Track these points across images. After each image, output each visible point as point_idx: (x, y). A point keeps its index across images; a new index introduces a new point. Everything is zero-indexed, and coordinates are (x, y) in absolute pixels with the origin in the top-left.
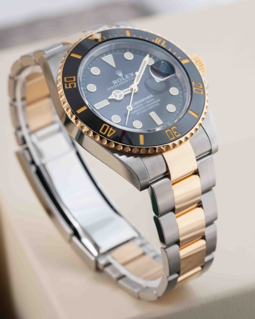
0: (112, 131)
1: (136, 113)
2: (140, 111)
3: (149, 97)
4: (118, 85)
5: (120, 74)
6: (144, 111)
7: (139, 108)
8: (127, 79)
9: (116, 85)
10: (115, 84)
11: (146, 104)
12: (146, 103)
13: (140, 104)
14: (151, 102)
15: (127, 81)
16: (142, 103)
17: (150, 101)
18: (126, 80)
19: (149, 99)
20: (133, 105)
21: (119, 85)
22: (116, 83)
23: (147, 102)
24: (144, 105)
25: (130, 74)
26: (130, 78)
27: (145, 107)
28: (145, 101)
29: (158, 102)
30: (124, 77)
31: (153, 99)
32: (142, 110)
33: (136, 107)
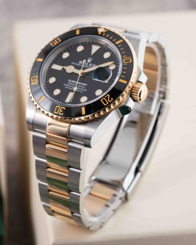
0: (35, 83)
1: (66, 86)
2: (69, 87)
3: (83, 84)
5: (89, 61)
7: (71, 85)
8: (88, 66)
9: (79, 64)
13: (74, 83)
14: (80, 88)
15: (87, 67)
17: (81, 86)
19: (81, 85)
20: (71, 81)
22: (80, 63)
23: (79, 86)
25: (94, 65)
28: (78, 84)
29: (83, 91)
30: (89, 64)
31: (84, 87)
32: (71, 87)
33: (70, 84)
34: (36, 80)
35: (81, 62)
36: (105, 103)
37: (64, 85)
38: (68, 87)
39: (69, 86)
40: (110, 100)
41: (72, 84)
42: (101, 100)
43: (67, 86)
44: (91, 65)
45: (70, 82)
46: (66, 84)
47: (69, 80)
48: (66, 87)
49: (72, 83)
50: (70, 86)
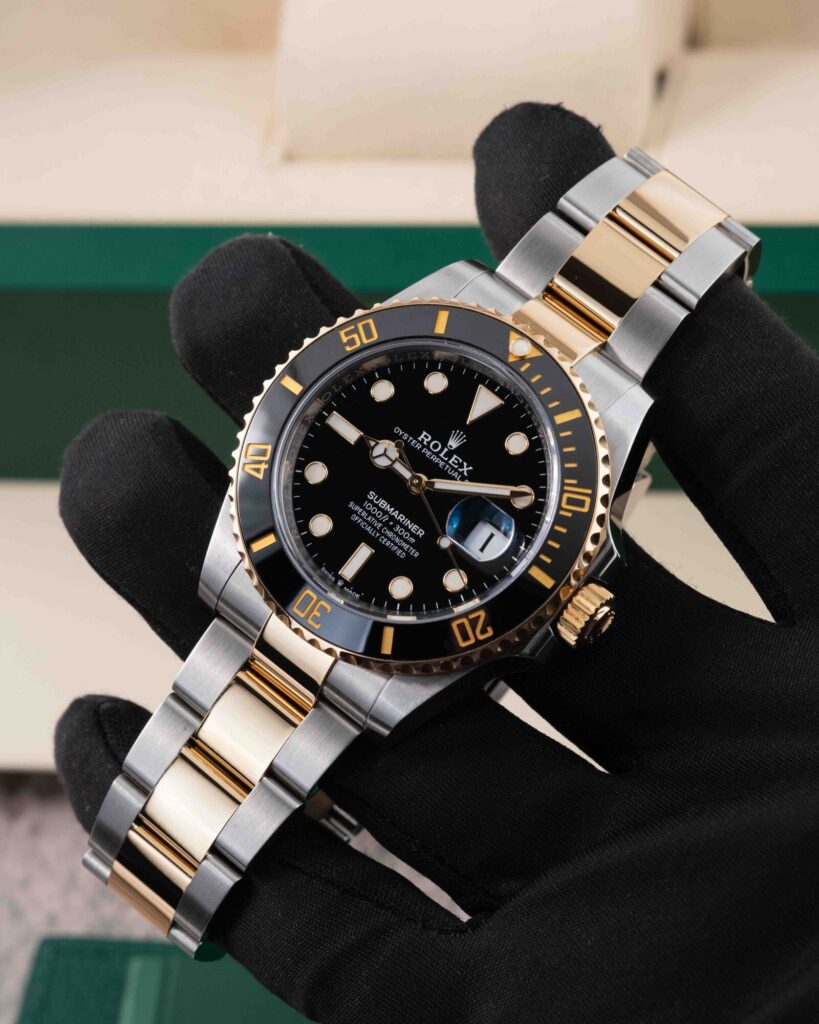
0: (258, 471)
1: (356, 512)
2: (364, 520)
3: (414, 527)
4: (419, 446)
5: (453, 443)
6: (369, 529)
7: (374, 516)
8: (447, 462)
9: (419, 441)
10: (420, 439)
11: (391, 528)
12: (394, 526)
13: (385, 512)
14: (401, 537)
15: (442, 464)
16: (392, 518)
17: (404, 533)
18: (442, 460)
19: (407, 529)
20: (377, 500)
21: (421, 449)
22: (423, 440)
23: (398, 528)
24: (386, 524)
25: (465, 464)
26: (453, 468)
27: (382, 528)
28: (397, 522)
29: (407, 553)
30: (449, 454)
31: (413, 540)
32: (370, 524)
33: (371, 509)
34: (260, 462)
35: (427, 437)
36: (466, 637)
37: (351, 505)
38: (361, 517)
39: (364, 514)
40: (483, 631)
41: (377, 512)
42: (454, 625)
43: (359, 514)
44: (453, 462)
45: (371, 501)
46: (357, 504)
47: (372, 495)
48: (355, 518)
49: (379, 509)
50: (369, 519)
